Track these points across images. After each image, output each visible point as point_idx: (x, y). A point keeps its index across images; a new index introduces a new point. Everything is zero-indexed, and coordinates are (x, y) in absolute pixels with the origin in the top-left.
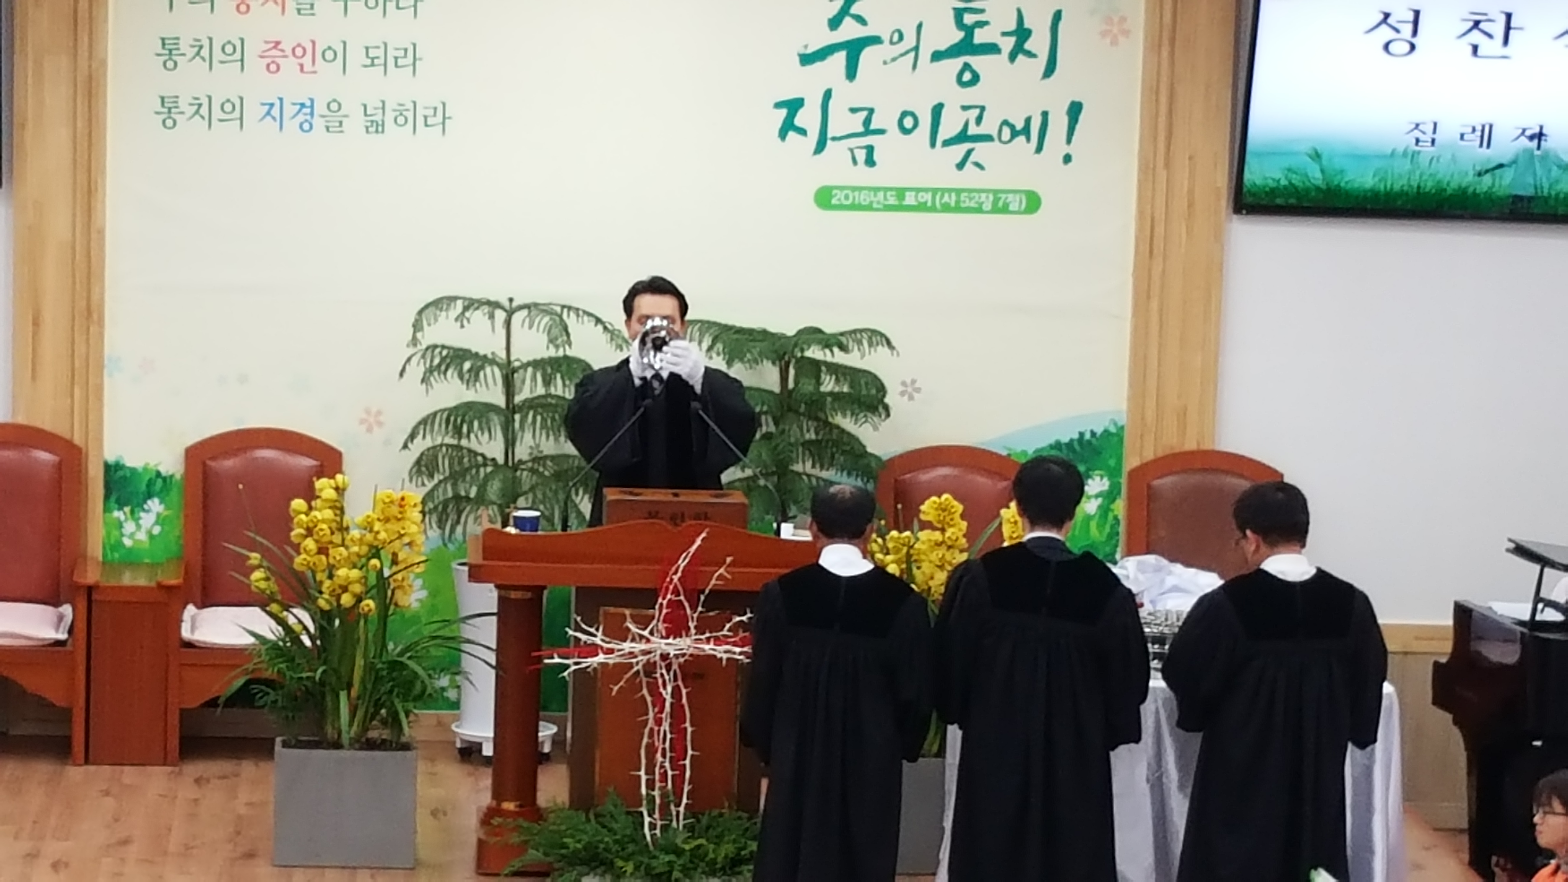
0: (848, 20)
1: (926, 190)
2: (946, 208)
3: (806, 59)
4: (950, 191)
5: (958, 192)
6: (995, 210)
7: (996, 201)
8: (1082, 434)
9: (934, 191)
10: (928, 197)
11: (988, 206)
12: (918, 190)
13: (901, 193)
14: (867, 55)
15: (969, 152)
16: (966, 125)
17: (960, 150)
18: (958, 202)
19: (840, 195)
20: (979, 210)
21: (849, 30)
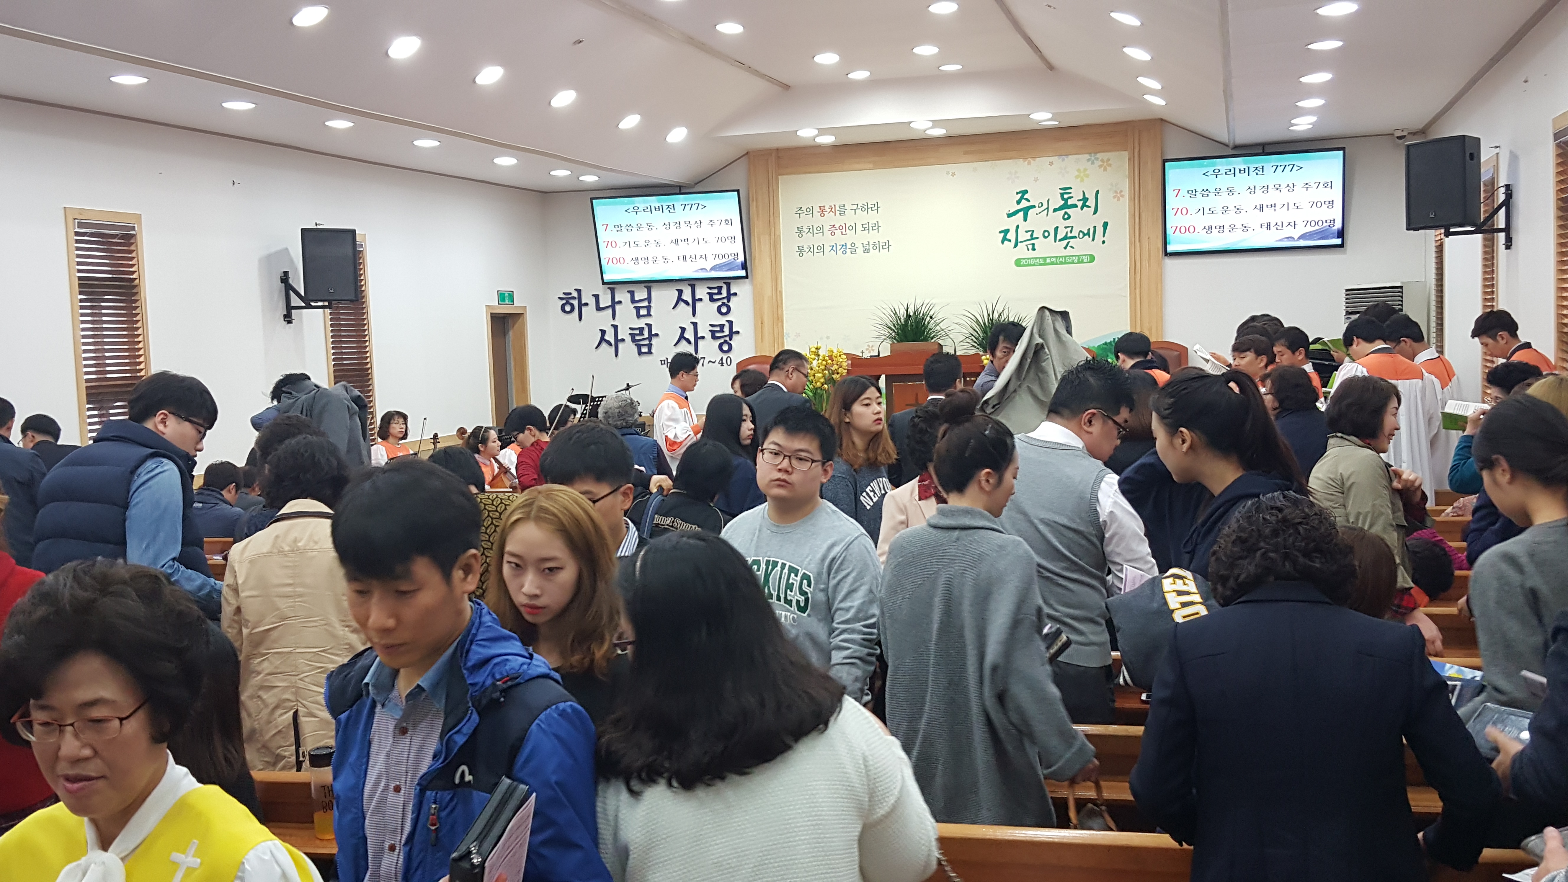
0: (1023, 201)
1: (1054, 257)
2: (1061, 263)
3: (1009, 216)
4: (1062, 257)
5: (1065, 257)
6: (1079, 262)
7: (1079, 259)
8: (1114, 339)
9: (1057, 257)
10: (1055, 259)
11: (1076, 261)
12: (1051, 257)
13: (1045, 258)
14: (1031, 211)
15: (1069, 242)
16: (1067, 233)
17: (1066, 242)
18: (1065, 260)
19: (1024, 261)
20: (1073, 263)
21: (1024, 204)
